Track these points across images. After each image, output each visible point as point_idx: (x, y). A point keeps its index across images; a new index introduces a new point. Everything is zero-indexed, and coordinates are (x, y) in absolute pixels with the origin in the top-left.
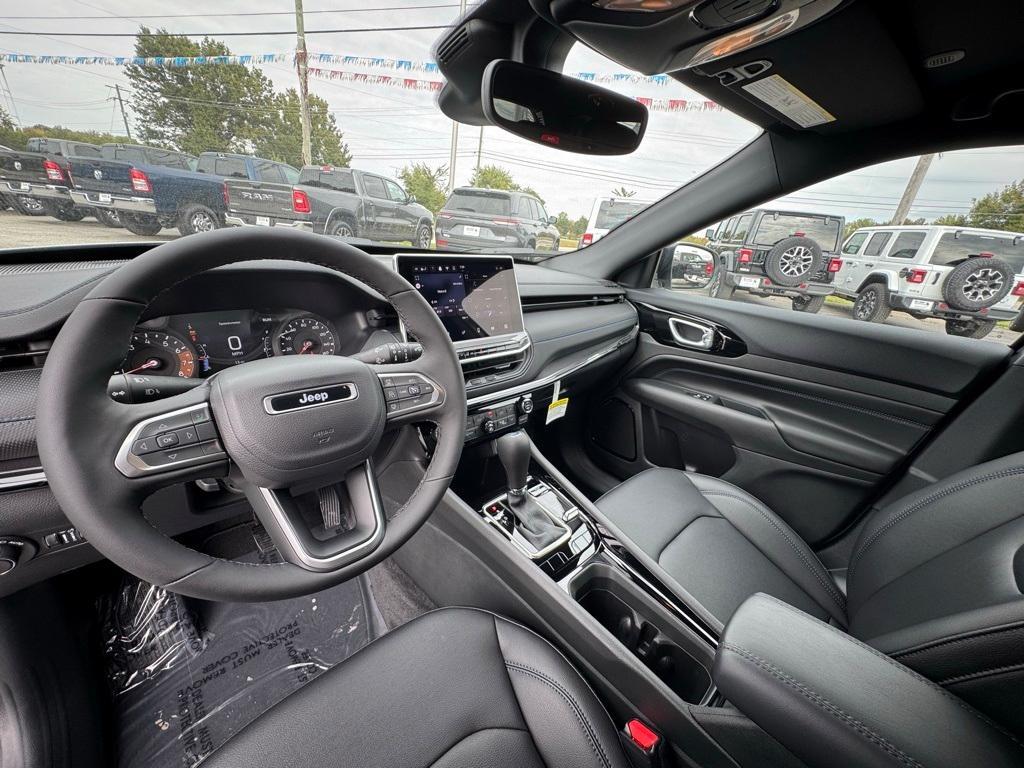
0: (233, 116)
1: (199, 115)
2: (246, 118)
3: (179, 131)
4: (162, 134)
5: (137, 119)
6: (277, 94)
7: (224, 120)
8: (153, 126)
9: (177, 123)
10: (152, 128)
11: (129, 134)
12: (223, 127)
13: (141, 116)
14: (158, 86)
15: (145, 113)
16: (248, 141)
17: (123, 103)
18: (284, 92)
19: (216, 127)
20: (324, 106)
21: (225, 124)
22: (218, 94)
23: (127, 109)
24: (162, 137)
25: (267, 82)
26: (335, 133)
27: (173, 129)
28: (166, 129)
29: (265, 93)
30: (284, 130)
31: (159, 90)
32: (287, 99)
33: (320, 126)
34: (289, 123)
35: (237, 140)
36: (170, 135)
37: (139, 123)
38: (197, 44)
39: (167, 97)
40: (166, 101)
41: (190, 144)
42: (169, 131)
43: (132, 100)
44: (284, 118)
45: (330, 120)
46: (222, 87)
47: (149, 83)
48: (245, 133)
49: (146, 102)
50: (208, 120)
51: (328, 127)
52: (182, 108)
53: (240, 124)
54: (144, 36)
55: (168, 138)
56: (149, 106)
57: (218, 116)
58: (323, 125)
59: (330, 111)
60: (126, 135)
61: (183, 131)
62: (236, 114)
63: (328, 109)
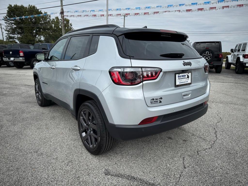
0: (37, 29)
1: (26, 30)
2: (41, 29)
3: (19, 36)
4: (14, 37)
5: (6, 34)
6: (52, 19)
7: (34, 30)
8: (11, 35)
9: (18, 33)
10: (11, 36)
11: (3, 38)
12: (34, 32)
13: (7, 32)
14: (14, 22)
15: (8, 31)
16: (42, 36)
17: (2, 29)
18: (54, 18)
19: (31, 33)
20: (68, 21)
21: (35, 31)
22: (32, 22)
23: (3, 31)
24: (14, 39)
25: (49, 16)
26: (72, 30)
27: (17, 35)
28: (15, 36)
29: (48, 20)
30: (54, 31)
31: (14, 23)
32: (55, 20)
33: (66, 28)
34: (56, 28)
35: (38, 36)
36: (16, 37)
37: (7, 34)
38: (26, 7)
39: (16, 25)
40: (16, 26)
41: (23, 40)
42: (16, 36)
43: (5, 28)
44: (54, 27)
45: (70, 25)
46: (34, 19)
47: (10, 21)
48: (41, 34)
49: (9, 28)
50: (29, 31)
51: (69, 28)
52: (21, 28)
53: (40, 31)
54: (10, 8)
55: (15, 38)
56: (10, 29)
57: (33, 29)
58: (68, 27)
59: (70, 22)
60: (2, 39)
61: (20, 35)
62: (38, 28)
63: (69, 22)
